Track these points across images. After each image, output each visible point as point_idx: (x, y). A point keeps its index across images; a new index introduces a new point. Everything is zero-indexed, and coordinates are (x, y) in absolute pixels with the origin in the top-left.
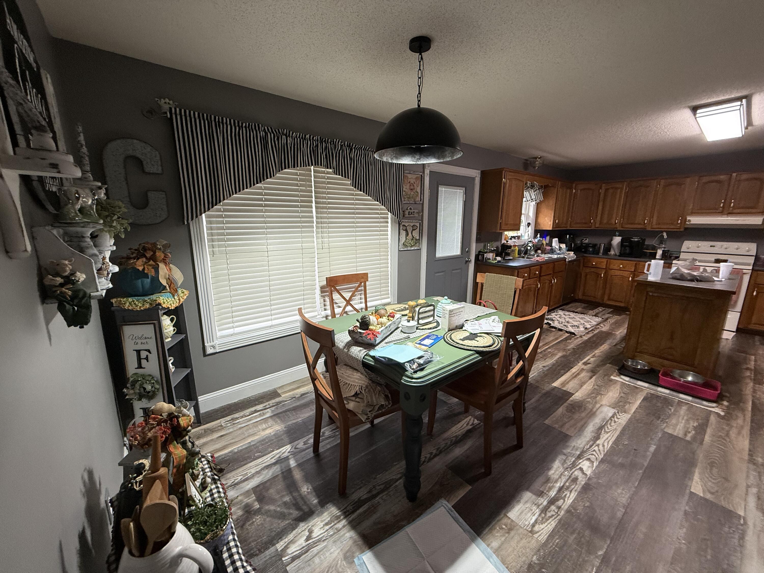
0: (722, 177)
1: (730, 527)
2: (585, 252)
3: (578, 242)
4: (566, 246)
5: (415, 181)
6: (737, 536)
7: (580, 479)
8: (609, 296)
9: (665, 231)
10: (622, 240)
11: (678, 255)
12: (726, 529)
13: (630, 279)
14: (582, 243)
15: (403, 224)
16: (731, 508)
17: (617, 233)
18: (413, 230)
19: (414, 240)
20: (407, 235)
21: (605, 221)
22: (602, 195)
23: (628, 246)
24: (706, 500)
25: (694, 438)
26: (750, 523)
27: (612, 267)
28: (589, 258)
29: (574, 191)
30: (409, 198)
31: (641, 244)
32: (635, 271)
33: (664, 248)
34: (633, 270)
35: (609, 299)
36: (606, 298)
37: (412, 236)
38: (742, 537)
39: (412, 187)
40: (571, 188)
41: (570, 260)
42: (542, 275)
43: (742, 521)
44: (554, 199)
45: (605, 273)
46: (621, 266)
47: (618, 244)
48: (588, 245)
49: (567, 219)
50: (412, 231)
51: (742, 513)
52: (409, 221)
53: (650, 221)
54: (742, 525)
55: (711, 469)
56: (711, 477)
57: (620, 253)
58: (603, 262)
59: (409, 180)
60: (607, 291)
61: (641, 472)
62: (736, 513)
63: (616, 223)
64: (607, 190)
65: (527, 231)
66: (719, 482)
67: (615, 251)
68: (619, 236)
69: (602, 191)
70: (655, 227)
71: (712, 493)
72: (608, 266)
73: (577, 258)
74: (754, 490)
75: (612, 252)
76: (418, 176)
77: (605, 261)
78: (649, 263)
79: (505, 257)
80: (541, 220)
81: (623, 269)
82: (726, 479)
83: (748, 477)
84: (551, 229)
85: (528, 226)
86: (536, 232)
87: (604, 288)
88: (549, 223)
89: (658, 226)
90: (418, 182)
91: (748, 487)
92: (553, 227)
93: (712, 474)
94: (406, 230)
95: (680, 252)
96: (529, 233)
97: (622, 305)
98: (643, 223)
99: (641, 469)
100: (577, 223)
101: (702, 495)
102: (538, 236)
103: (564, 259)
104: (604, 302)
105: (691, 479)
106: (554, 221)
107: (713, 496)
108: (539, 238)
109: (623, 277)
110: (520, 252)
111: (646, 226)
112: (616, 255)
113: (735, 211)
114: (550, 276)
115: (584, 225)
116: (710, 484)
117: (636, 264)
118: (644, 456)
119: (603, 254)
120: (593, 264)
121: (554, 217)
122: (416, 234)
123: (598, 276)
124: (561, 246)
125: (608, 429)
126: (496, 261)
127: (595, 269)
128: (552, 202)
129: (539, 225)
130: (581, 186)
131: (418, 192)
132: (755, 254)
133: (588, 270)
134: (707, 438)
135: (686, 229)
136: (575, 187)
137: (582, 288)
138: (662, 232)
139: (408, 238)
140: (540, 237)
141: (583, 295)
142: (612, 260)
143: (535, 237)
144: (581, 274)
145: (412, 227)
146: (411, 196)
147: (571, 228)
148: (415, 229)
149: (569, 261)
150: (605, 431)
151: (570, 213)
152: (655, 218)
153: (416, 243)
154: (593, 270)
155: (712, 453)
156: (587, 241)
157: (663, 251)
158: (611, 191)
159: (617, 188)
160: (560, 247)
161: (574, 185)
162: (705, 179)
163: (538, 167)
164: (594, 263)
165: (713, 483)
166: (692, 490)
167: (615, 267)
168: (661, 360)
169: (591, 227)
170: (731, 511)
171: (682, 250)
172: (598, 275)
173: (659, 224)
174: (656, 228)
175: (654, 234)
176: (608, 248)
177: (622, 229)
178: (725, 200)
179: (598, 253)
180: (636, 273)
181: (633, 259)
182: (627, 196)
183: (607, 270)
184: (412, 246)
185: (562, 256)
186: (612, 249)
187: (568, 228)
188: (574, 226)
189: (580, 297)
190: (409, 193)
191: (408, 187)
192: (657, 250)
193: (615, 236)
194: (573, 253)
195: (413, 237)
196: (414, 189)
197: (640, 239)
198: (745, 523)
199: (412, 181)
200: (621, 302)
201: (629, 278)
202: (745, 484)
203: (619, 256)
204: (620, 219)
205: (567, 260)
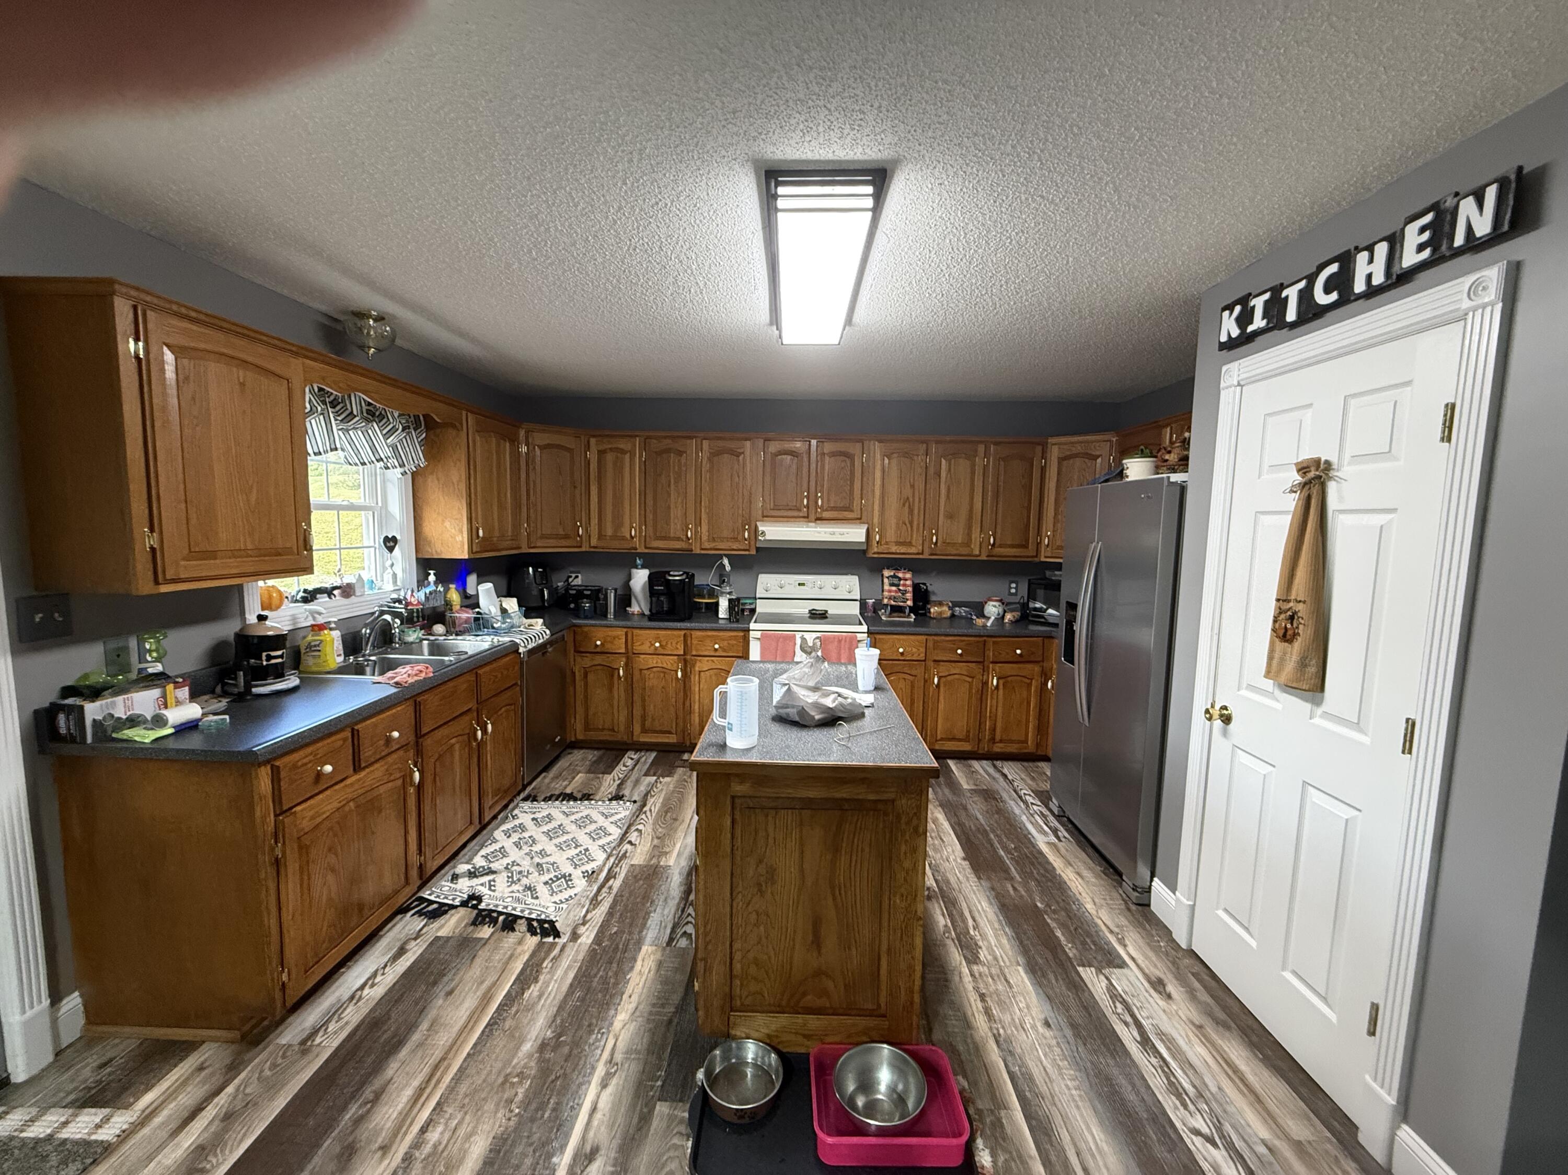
0: (798, 444)
2: (577, 612)
3: (559, 584)
4: (520, 605)
8: (643, 725)
9: (726, 556)
10: (650, 577)
11: (753, 606)
13: (680, 674)
14: (568, 587)
17: (638, 561)
21: (609, 532)
22: (594, 466)
23: (663, 594)
27: (638, 648)
28: (586, 629)
29: (524, 449)
31: (687, 586)
32: (685, 654)
33: (730, 593)
34: (682, 653)
35: (644, 730)
36: (637, 728)
40: (514, 441)
41: (530, 647)
42: (425, 731)
44: (463, 465)
45: (627, 664)
46: (657, 645)
47: (643, 588)
48: (580, 594)
49: (516, 526)
53: (696, 532)
57: (650, 611)
58: (618, 637)
60: (637, 712)
63: (632, 538)
64: (601, 453)
65: (389, 563)
67: (640, 606)
68: (643, 567)
69: (592, 456)
70: (707, 545)
72: (630, 647)
73: (552, 635)
75: (635, 609)
77: (621, 633)
78: (721, 688)
79: (248, 687)
80: (431, 528)
81: (662, 651)
84: (466, 557)
85: (391, 549)
86: (425, 564)
87: (631, 704)
88: (459, 538)
89: (712, 545)
92: (471, 550)
95: (755, 598)
96: (398, 570)
97: (672, 739)
98: (684, 538)
100: (543, 537)
102: (432, 578)
103: (514, 647)
104: (635, 739)
106: (472, 532)
108: (432, 588)
109: (664, 671)
110: (353, 645)
111: (691, 544)
112: (643, 614)
113: (826, 515)
114: (466, 718)
115: (564, 542)
117: (685, 635)
119: (616, 616)
120: (597, 646)
121: (470, 520)
123: (612, 676)
124: (504, 605)
126: (169, 731)
127: (604, 657)
128: (457, 473)
129: (429, 543)
130: (541, 438)
132: (858, 598)
133: (587, 661)
135: (758, 549)
136: (527, 438)
137: (580, 710)
138: (720, 557)
140: (436, 583)
141: (587, 727)
142: (636, 632)
143: (422, 582)
144: (574, 673)
147: (532, 551)
149: (531, 652)
151: (524, 509)
152: (705, 527)
154: (599, 659)
156: (578, 581)
157: (730, 601)
158: (610, 457)
159: (623, 452)
160: (504, 611)
161: (522, 433)
162: (773, 447)
163: (378, 350)
164: (598, 643)
167: (646, 648)
168: (800, 1019)
169: (580, 547)
171: (758, 596)
172: (613, 671)
173: (714, 540)
174: (711, 549)
175: (709, 561)
176: (625, 598)
177: (647, 551)
178: (808, 493)
179: (604, 615)
180: (688, 657)
181: (679, 625)
182: (644, 473)
183: (630, 656)
185: (507, 639)
186: (633, 600)
187: (525, 550)
188: (539, 544)
189: (580, 737)
192: (717, 597)
193: (636, 567)
194: (540, 621)
197: (684, 577)
200: (670, 733)
201: (676, 672)
203: (652, 618)
204: (640, 528)
205: (521, 650)
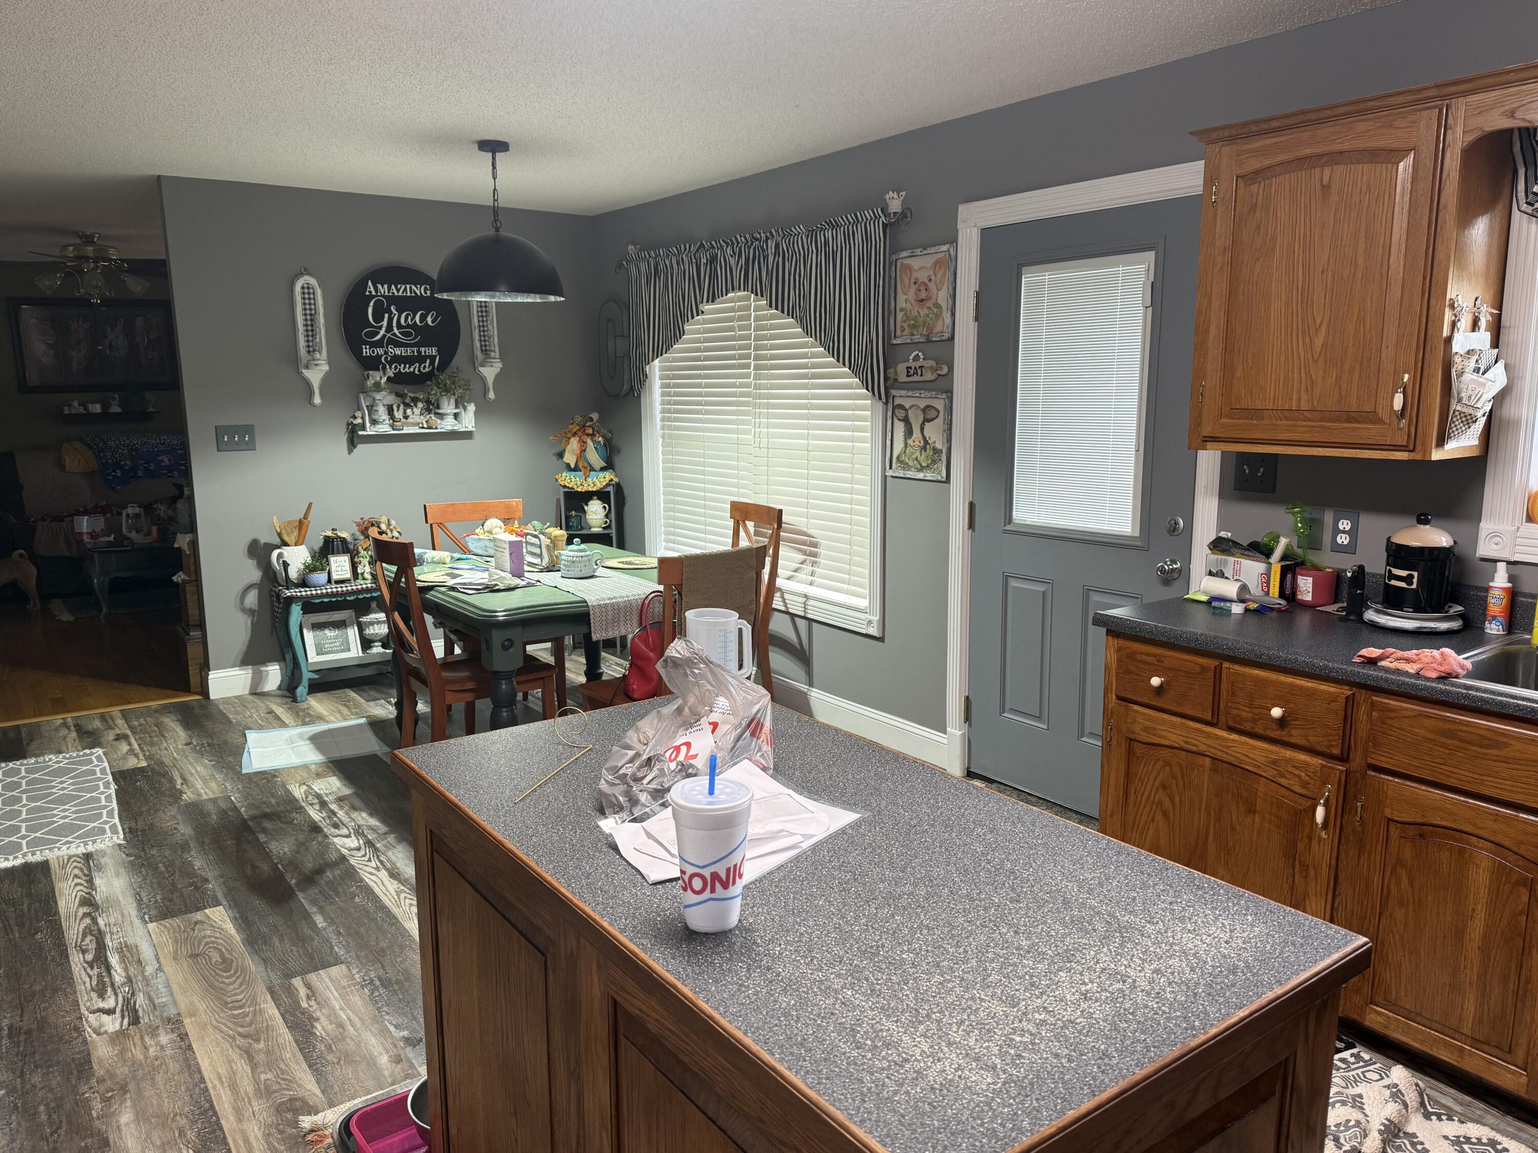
1: (156, 901)
5: (931, 273)
6: (144, 899)
7: (333, 830)
12: (158, 897)
15: (897, 401)
16: (166, 922)
18: (927, 420)
19: (930, 452)
20: (909, 433)
24: (198, 909)
25: (291, 992)
26: (137, 922)
30: (914, 327)
37: (924, 438)
38: (139, 902)
39: (923, 294)
43: (147, 917)
50: (923, 424)
51: (152, 926)
52: (910, 394)
54: (145, 914)
55: (222, 955)
56: (213, 943)
59: (914, 276)
61: (293, 881)
62: (157, 921)
66: (200, 943)
71: (196, 923)
74: (149, 970)
76: (942, 255)
82: (194, 956)
83: (168, 986)
90: (940, 274)
91: (160, 969)
93: (215, 948)
94: (906, 421)
99: (297, 885)
101: (207, 911)
105: (234, 920)
107: (194, 920)
116: (208, 932)
118: (314, 902)
122: (934, 433)
125: (405, 898)
131: (938, 306)
134: (271, 1010)
139: (910, 442)
145: (924, 410)
146: (921, 320)
148: (933, 419)
150: (403, 891)
153: (934, 462)
155: (242, 984)
165: (205, 937)
166: (221, 907)
170: (164, 919)
184: (921, 469)
190: (915, 313)
191: (911, 295)
195: (926, 442)
196: (929, 298)
198: (142, 918)
199: (923, 277)
202: (165, 969)
